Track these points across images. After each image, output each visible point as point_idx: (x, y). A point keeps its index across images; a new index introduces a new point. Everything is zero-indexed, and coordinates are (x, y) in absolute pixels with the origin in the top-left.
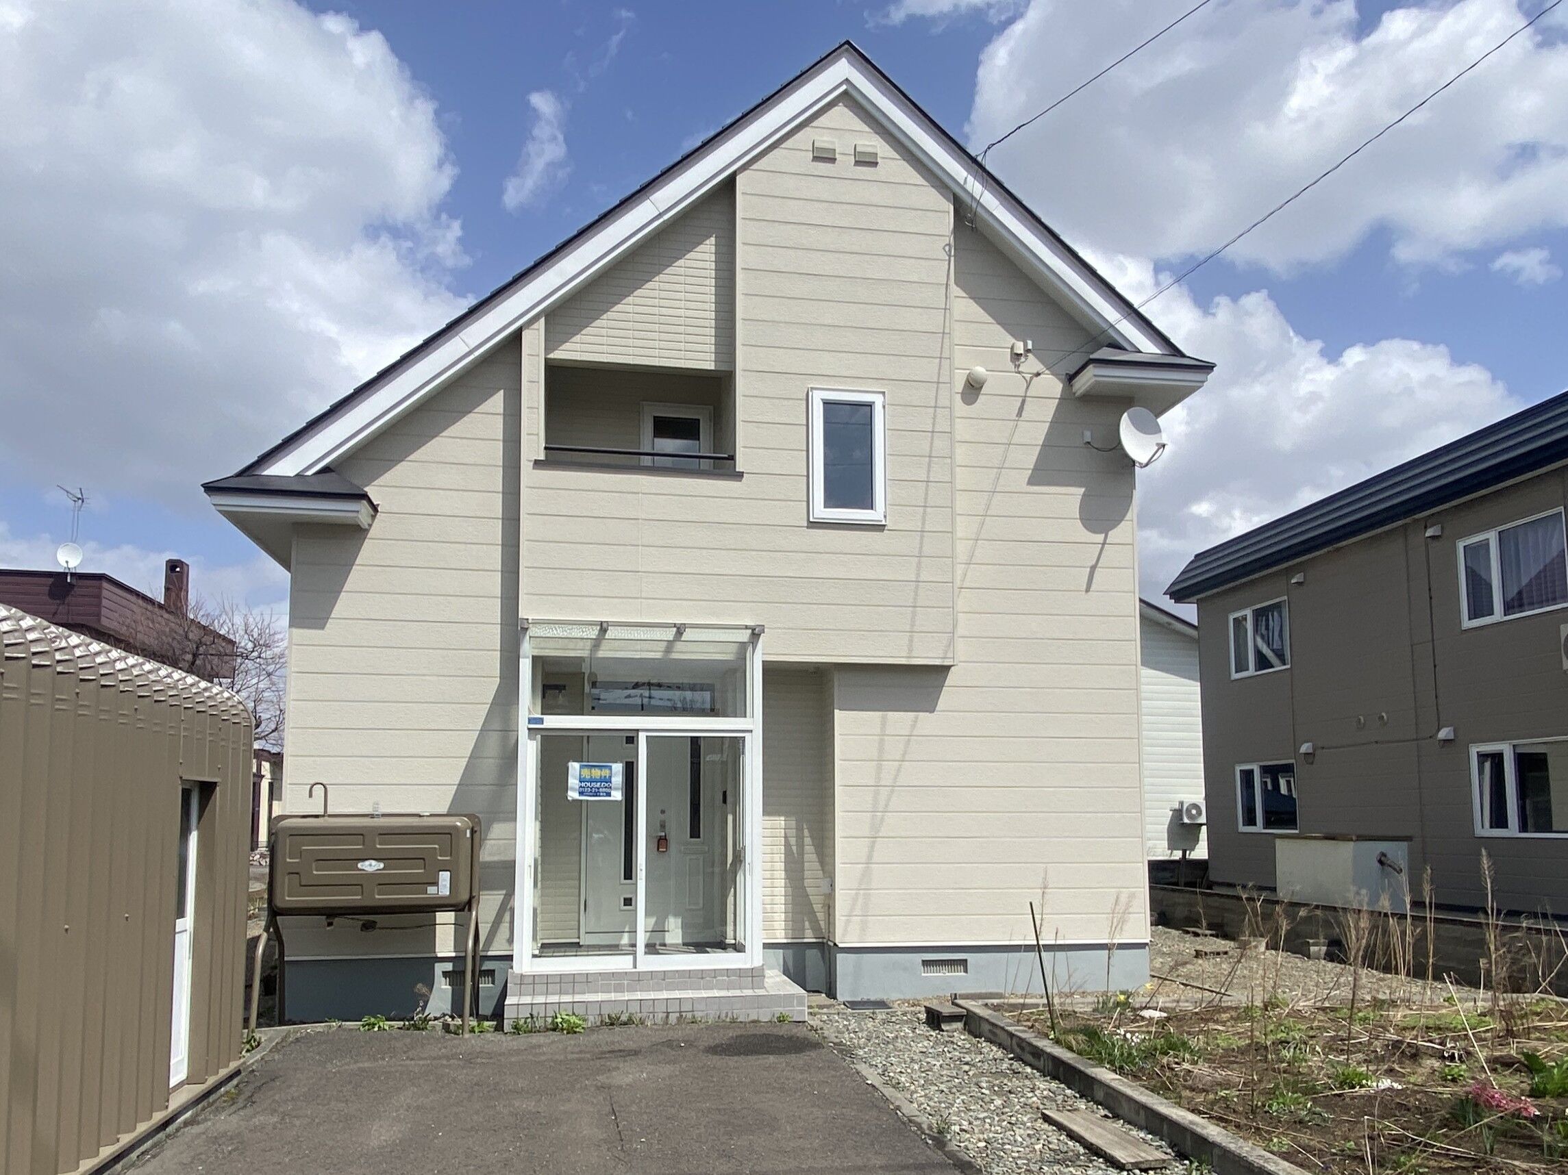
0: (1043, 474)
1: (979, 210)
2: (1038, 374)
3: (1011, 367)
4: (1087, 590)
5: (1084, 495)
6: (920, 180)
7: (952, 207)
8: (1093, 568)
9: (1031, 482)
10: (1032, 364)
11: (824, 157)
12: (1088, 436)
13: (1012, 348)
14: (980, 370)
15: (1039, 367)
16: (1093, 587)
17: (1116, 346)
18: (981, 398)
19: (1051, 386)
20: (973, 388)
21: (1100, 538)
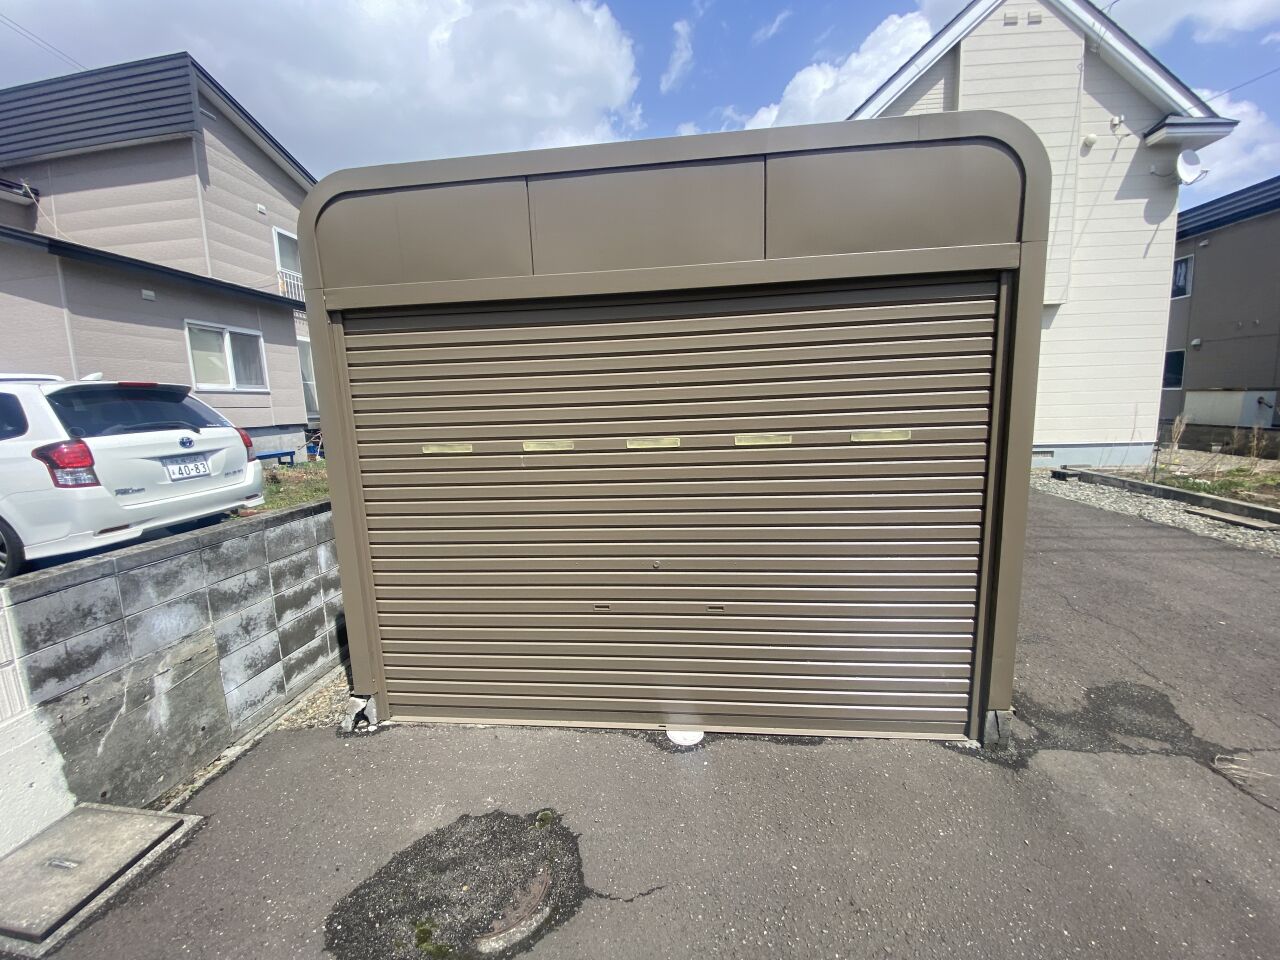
0: (1123, 194)
1: (1103, 43)
2: (1128, 135)
3: (1111, 132)
4: (1144, 257)
5: (1148, 203)
6: (1067, 28)
7: (1083, 42)
8: (1149, 245)
9: (1118, 197)
10: (1123, 129)
11: (1011, 22)
12: (1153, 169)
13: (1112, 121)
14: (1092, 136)
15: (1128, 131)
16: (1148, 255)
17: (1177, 114)
18: (1092, 152)
19: (1135, 141)
20: (1087, 146)
21: (1154, 227)
